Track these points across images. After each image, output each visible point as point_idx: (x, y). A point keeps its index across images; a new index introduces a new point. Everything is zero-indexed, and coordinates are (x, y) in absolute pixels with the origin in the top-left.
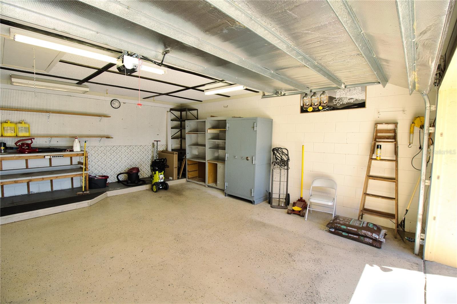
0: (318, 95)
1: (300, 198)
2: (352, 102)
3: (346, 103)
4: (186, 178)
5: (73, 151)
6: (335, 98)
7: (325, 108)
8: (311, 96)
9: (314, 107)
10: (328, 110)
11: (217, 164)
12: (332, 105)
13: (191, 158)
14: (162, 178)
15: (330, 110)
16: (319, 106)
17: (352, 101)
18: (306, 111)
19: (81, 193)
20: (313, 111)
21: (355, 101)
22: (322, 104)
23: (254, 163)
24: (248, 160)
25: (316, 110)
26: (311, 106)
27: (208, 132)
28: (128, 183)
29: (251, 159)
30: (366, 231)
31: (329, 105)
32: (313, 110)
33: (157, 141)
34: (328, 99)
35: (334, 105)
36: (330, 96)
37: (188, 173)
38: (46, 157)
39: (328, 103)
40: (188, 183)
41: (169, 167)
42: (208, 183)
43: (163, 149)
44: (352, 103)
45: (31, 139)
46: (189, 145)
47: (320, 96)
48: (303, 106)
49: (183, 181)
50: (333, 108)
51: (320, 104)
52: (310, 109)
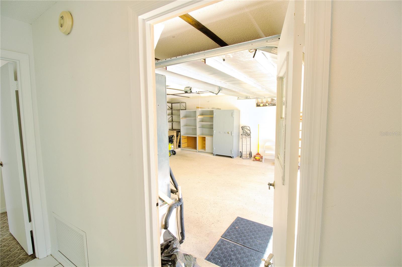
1: (257, 153)
4: (181, 148)
6: (275, 100)
7: (269, 104)
8: (261, 98)
9: (264, 103)
10: (271, 106)
11: (205, 137)
13: (183, 134)
16: (266, 103)
18: (259, 106)
20: (263, 106)
23: (233, 135)
24: (229, 134)
26: (262, 103)
27: (198, 118)
29: (231, 133)
31: (271, 103)
34: (271, 100)
35: (274, 103)
36: (272, 98)
37: (182, 144)
46: (183, 126)
47: (267, 98)
48: (258, 103)
49: (179, 149)
50: (274, 104)
51: (267, 102)
52: (262, 105)
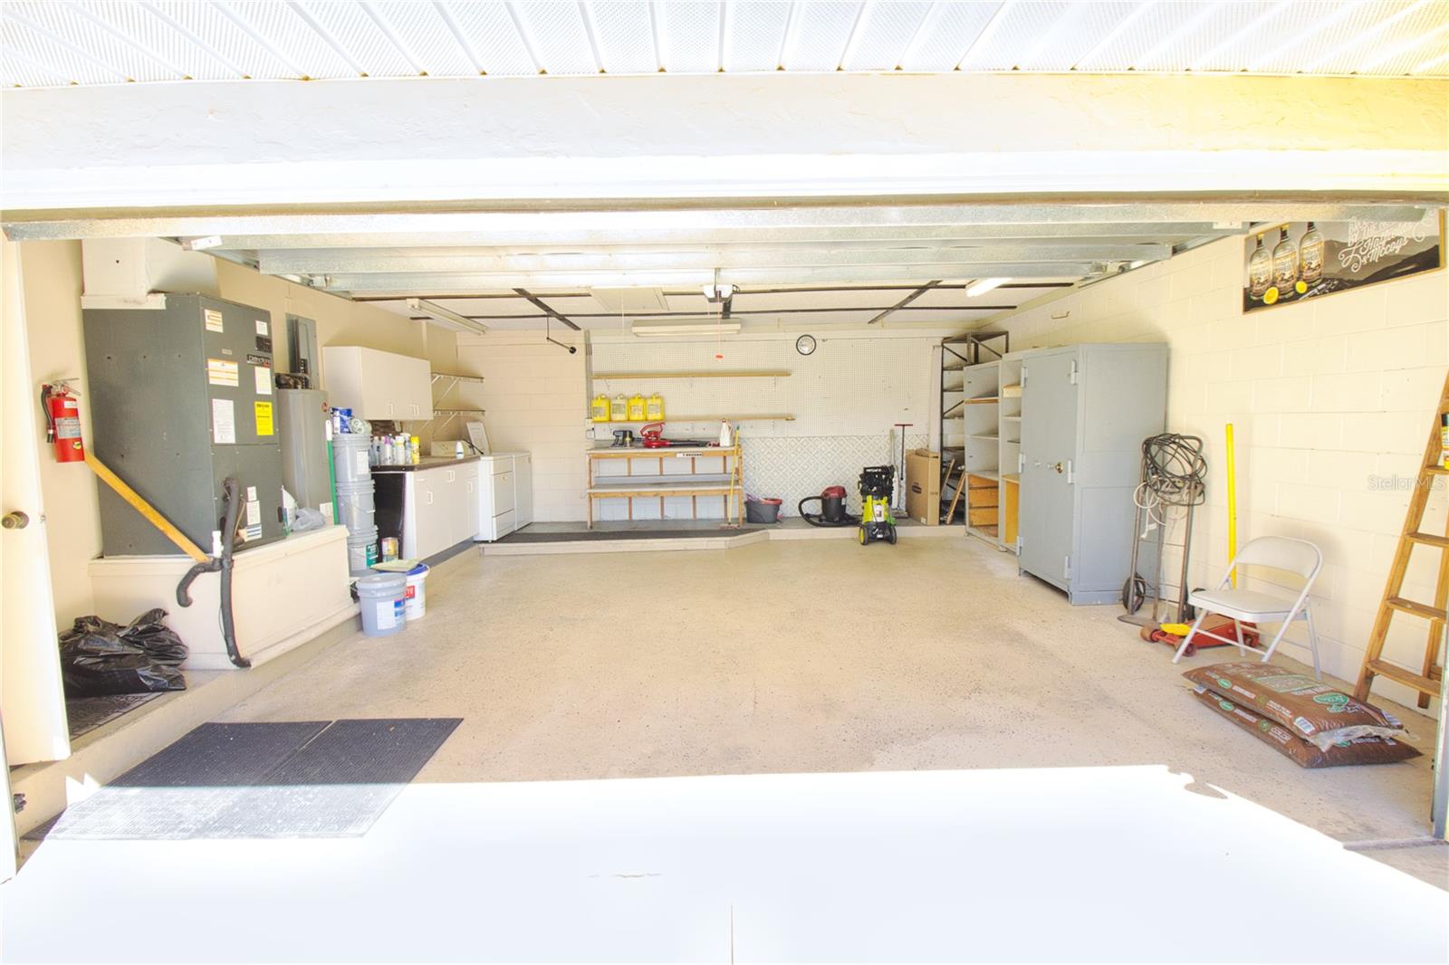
0: (1293, 243)
2: (1397, 252)
3: (1380, 258)
4: (965, 524)
5: (718, 445)
6: (1345, 245)
7: (1313, 284)
8: (1273, 249)
9: (1283, 285)
10: (1323, 293)
12: (1335, 272)
13: (980, 471)
14: (880, 512)
15: (1331, 291)
16: (1298, 279)
17: (1396, 248)
18: (1259, 304)
19: (727, 525)
20: (1279, 302)
21: (1407, 245)
22: (1305, 274)
23: (1070, 481)
24: (1060, 471)
25: (1287, 296)
26: (1273, 284)
27: (1006, 395)
28: (821, 520)
29: (1065, 467)
30: (1279, 706)
31: (1326, 272)
32: (1281, 297)
33: (904, 425)
34: (1322, 252)
35: (1343, 270)
36: (1328, 239)
37: (972, 511)
38: (678, 455)
39: (1325, 266)
40: (967, 538)
41: (920, 492)
42: (1007, 542)
43: (919, 447)
44: (1398, 256)
45: (660, 424)
47: (1301, 243)
48: (1252, 286)
49: (958, 530)
50: (1340, 280)
51: (1301, 272)
52: (1271, 295)
